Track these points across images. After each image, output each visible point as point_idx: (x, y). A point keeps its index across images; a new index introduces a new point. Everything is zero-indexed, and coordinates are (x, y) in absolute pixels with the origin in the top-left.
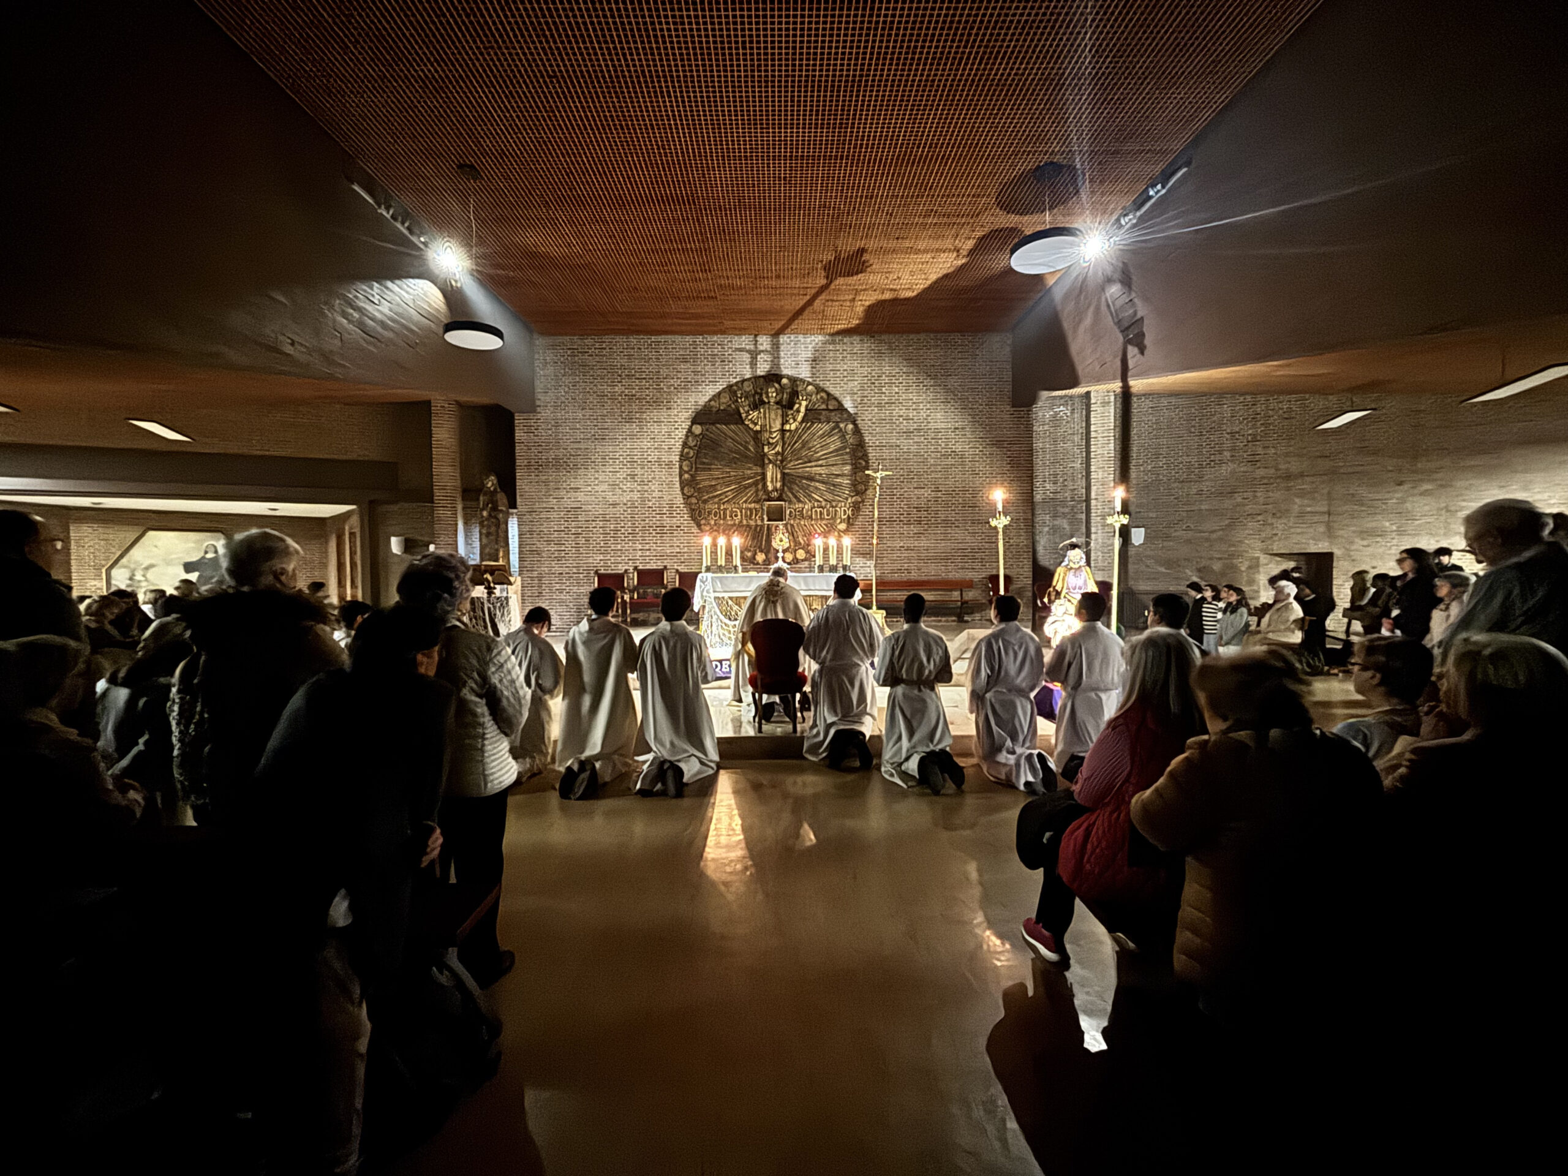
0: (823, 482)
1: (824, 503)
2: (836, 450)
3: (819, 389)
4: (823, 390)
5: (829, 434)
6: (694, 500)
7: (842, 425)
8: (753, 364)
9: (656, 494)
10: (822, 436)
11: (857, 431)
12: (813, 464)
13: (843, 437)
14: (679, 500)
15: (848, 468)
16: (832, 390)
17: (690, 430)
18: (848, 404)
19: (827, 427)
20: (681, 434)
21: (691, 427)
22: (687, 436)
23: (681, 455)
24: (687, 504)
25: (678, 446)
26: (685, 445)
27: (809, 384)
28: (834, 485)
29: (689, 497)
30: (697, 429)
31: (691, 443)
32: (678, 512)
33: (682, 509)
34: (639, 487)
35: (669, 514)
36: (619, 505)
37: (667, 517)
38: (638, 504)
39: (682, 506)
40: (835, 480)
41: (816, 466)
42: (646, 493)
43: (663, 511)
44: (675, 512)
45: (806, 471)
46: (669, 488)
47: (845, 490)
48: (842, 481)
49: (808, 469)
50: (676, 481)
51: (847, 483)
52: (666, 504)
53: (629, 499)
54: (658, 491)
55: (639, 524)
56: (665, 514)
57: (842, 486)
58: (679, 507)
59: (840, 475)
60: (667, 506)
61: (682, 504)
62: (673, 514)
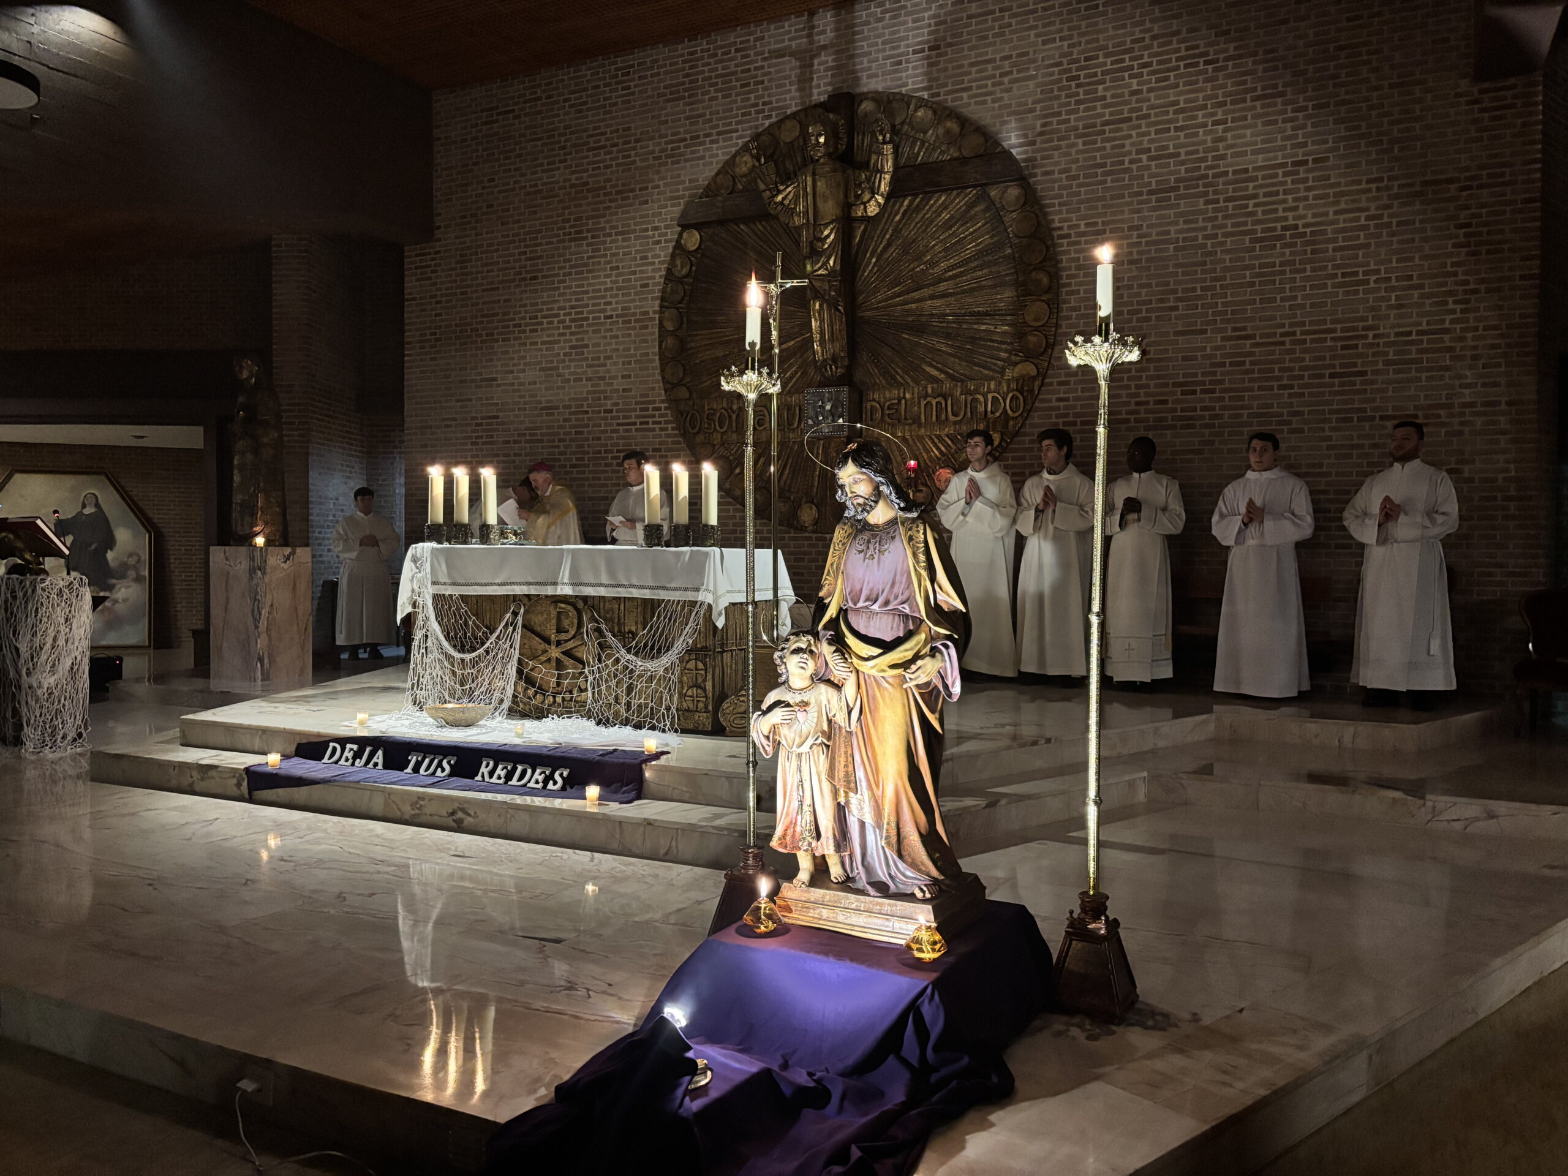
0: (948, 336)
1: (947, 385)
2: (979, 254)
3: (942, 112)
4: (953, 114)
5: (964, 218)
6: (683, 393)
7: (993, 193)
8: (805, 81)
9: (619, 384)
10: (947, 225)
11: (1031, 200)
12: (926, 292)
13: (997, 220)
14: (659, 394)
15: (1008, 294)
16: (973, 110)
17: (678, 246)
18: (1013, 140)
19: (960, 202)
20: (662, 253)
21: (680, 235)
22: (673, 256)
23: (663, 299)
24: (673, 402)
25: (659, 277)
26: (670, 276)
27: (922, 103)
28: (973, 340)
29: (674, 386)
30: (692, 240)
31: (682, 270)
32: (657, 419)
33: (663, 411)
34: (589, 370)
35: (641, 423)
36: (557, 408)
37: (637, 430)
38: (589, 406)
39: (663, 405)
40: (975, 326)
41: (932, 297)
42: (602, 382)
43: (630, 417)
44: (650, 420)
45: (911, 310)
46: (641, 369)
47: (999, 349)
48: (992, 328)
49: (914, 306)
50: (654, 354)
51: (1005, 333)
52: (636, 403)
53: (573, 396)
54: (623, 377)
55: (589, 446)
56: (635, 424)
57: (992, 341)
58: (659, 409)
59: (987, 314)
60: (638, 407)
61: (663, 401)
62: (647, 423)
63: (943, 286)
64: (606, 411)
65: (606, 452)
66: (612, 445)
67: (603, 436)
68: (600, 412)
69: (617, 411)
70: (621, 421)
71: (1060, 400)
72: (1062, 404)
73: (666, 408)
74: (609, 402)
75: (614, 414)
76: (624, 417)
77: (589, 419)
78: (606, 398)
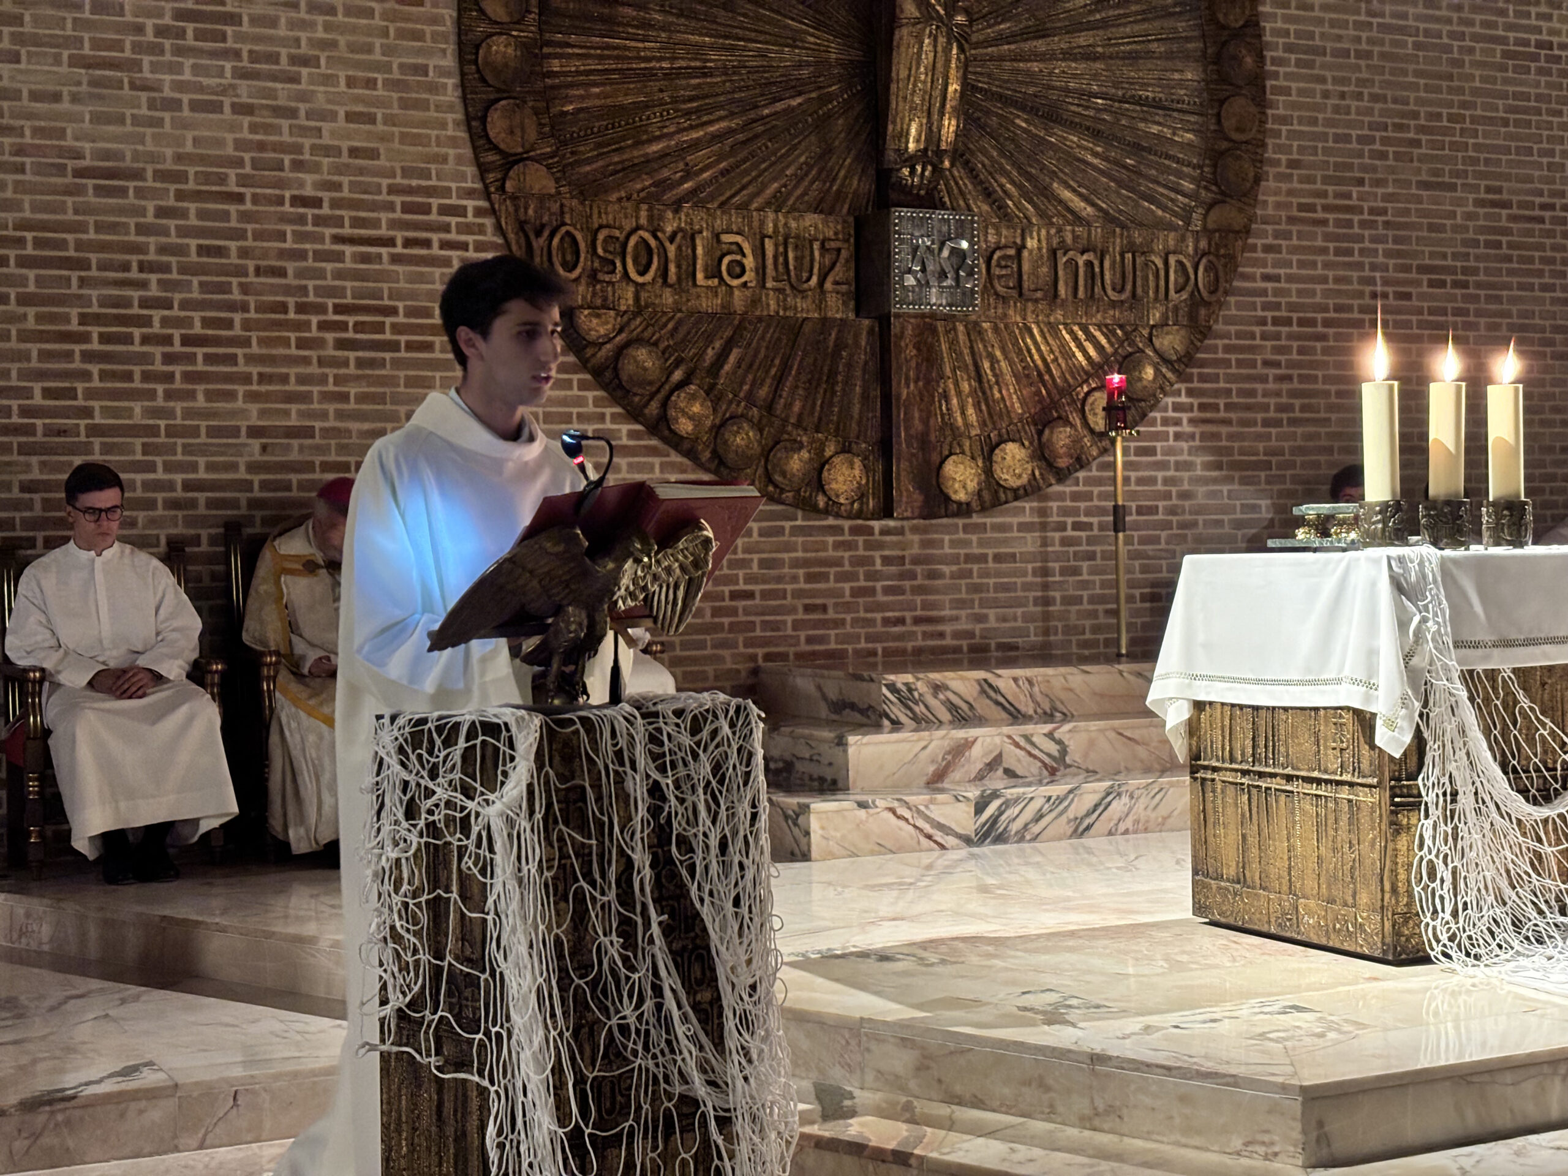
1: (1099, 231)
6: (538, 179)
9: (337, 134)
29: (505, 159)
32: (453, 236)
33: (470, 218)
34: (243, 85)
35: (408, 243)
36: (137, 175)
37: (396, 259)
38: (243, 181)
39: (470, 204)
40: (1142, 125)
41: (1068, 55)
42: (285, 123)
43: (375, 224)
44: (435, 237)
45: (1028, 73)
46: (405, 104)
47: (1180, 175)
48: (1167, 132)
49: (1035, 67)
50: (442, 72)
51: (1190, 145)
52: (392, 190)
53: (189, 148)
54: (350, 117)
55: (245, 289)
56: (390, 242)
57: (1168, 157)
58: (461, 211)
59: (1156, 104)
60: (398, 200)
61: (470, 194)
62: (427, 243)
63: (1083, 39)
64: (300, 201)
65: (301, 308)
66: (319, 291)
67: (291, 267)
68: (280, 201)
69: (335, 204)
70: (347, 231)
71: (1267, 278)
72: (1269, 285)
73: (479, 212)
74: (309, 178)
75: (326, 210)
76: (357, 223)
77: (245, 217)
78: (298, 165)
